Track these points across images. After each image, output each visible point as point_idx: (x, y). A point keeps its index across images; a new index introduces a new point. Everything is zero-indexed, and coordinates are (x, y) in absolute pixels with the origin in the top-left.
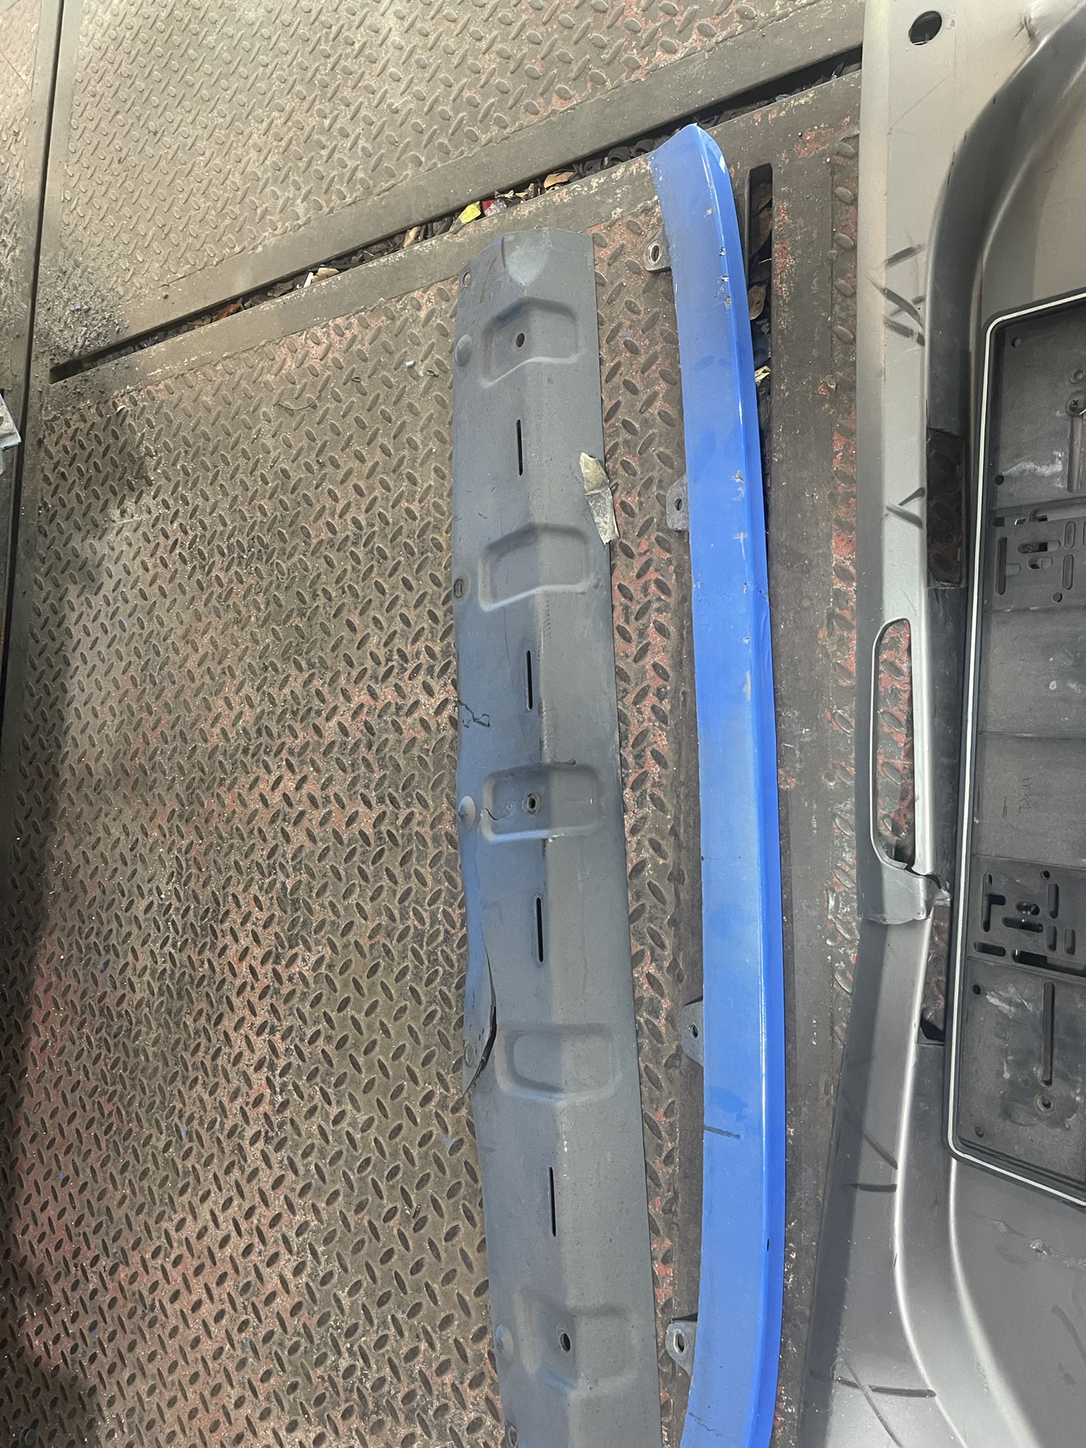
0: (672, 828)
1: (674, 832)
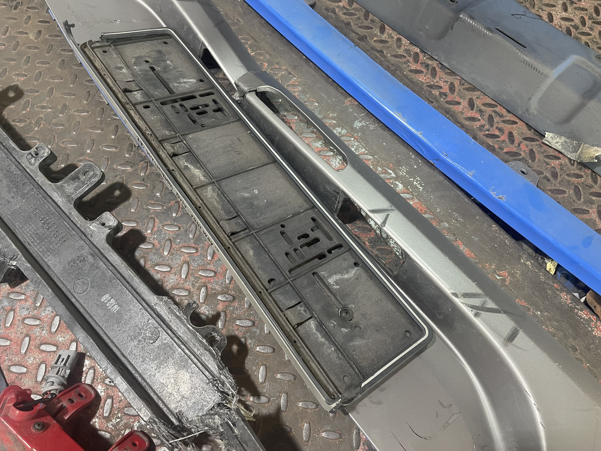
0: (383, 53)
1: (381, 52)
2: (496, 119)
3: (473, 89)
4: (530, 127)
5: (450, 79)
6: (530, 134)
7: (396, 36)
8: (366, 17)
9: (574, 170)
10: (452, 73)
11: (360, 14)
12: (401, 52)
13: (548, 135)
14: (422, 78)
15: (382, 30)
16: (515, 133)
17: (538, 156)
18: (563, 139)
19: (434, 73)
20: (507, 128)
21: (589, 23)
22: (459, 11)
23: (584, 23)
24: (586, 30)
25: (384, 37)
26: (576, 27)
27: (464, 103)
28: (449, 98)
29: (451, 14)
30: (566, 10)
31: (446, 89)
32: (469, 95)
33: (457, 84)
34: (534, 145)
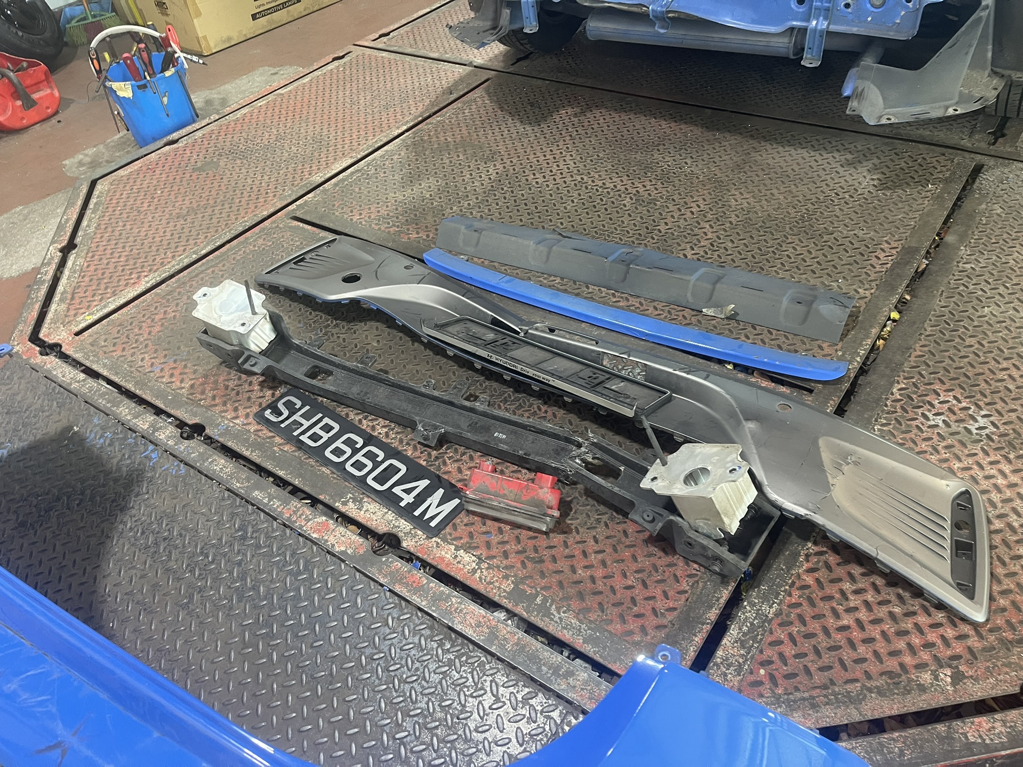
2: (673, 311)
3: (654, 301)
4: (693, 310)
5: (638, 300)
6: (695, 313)
7: (597, 288)
8: (575, 284)
9: (726, 322)
10: (638, 297)
11: (571, 283)
12: (603, 294)
13: (704, 310)
14: (621, 304)
15: (588, 288)
16: (686, 315)
17: (703, 322)
18: (713, 309)
19: (628, 300)
20: (681, 313)
21: (709, 252)
22: (629, 264)
23: (706, 253)
24: (709, 256)
25: (590, 290)
26: (703, 257)
27: (651, 309)
28: (642, 308)
29: (624, 268)
30: (693, 249)
31: (638, 305)
32: (653, 304)
33: (643, 301)
34: (699, 317)
